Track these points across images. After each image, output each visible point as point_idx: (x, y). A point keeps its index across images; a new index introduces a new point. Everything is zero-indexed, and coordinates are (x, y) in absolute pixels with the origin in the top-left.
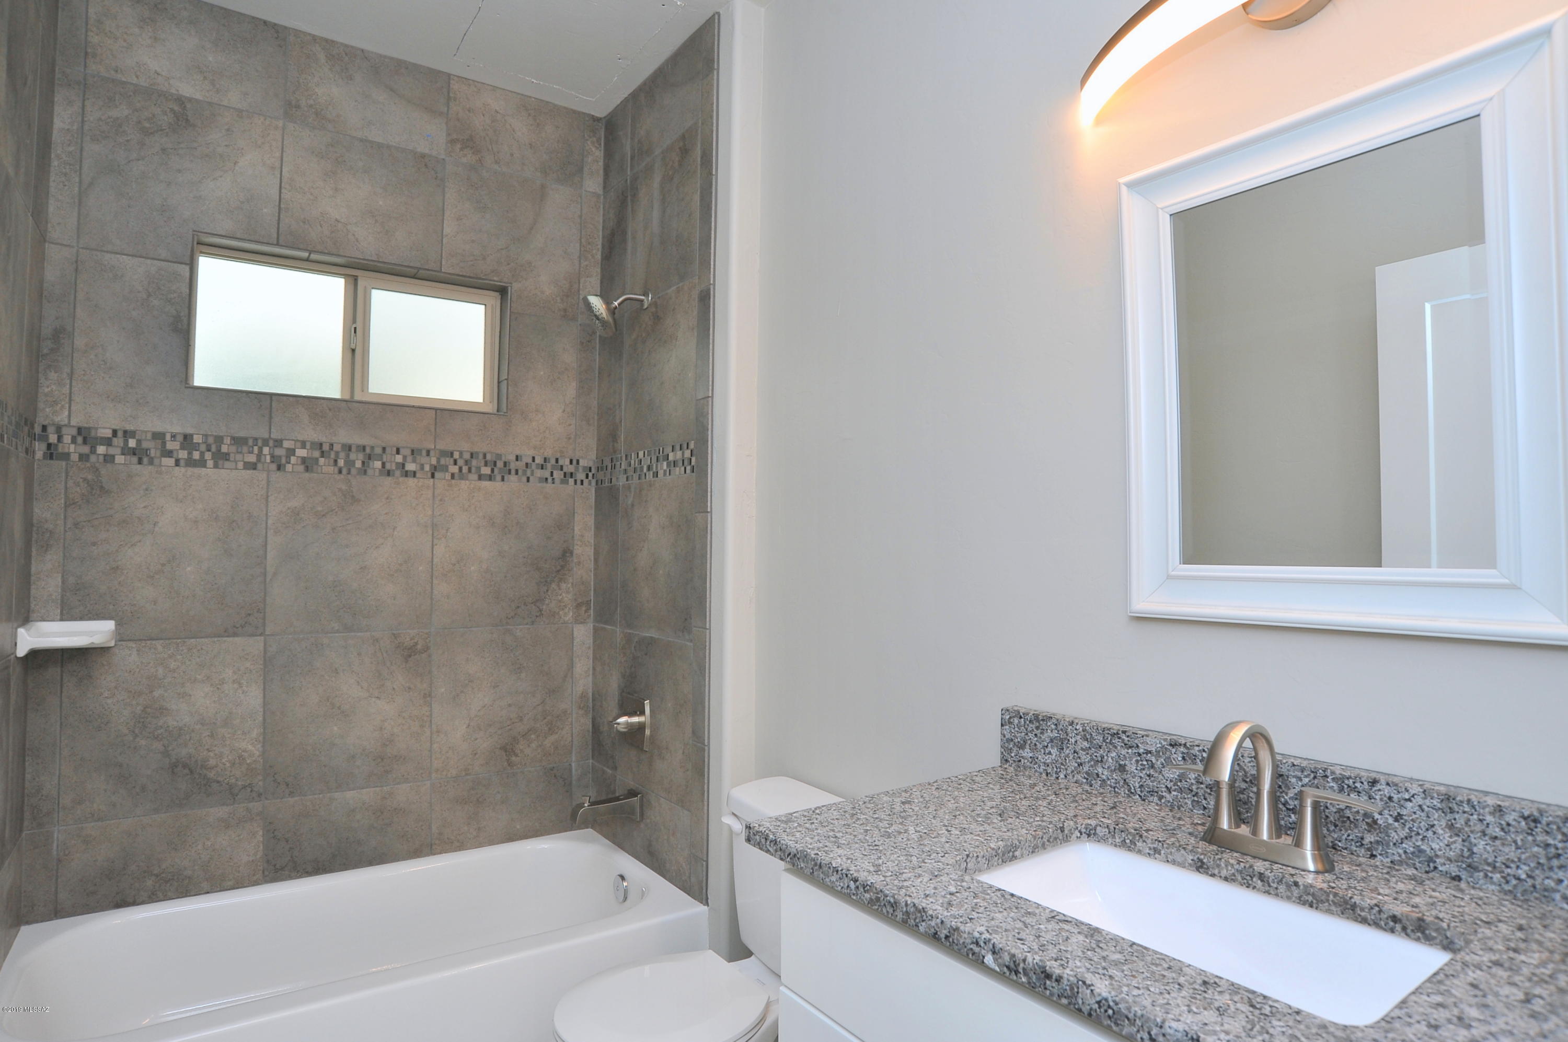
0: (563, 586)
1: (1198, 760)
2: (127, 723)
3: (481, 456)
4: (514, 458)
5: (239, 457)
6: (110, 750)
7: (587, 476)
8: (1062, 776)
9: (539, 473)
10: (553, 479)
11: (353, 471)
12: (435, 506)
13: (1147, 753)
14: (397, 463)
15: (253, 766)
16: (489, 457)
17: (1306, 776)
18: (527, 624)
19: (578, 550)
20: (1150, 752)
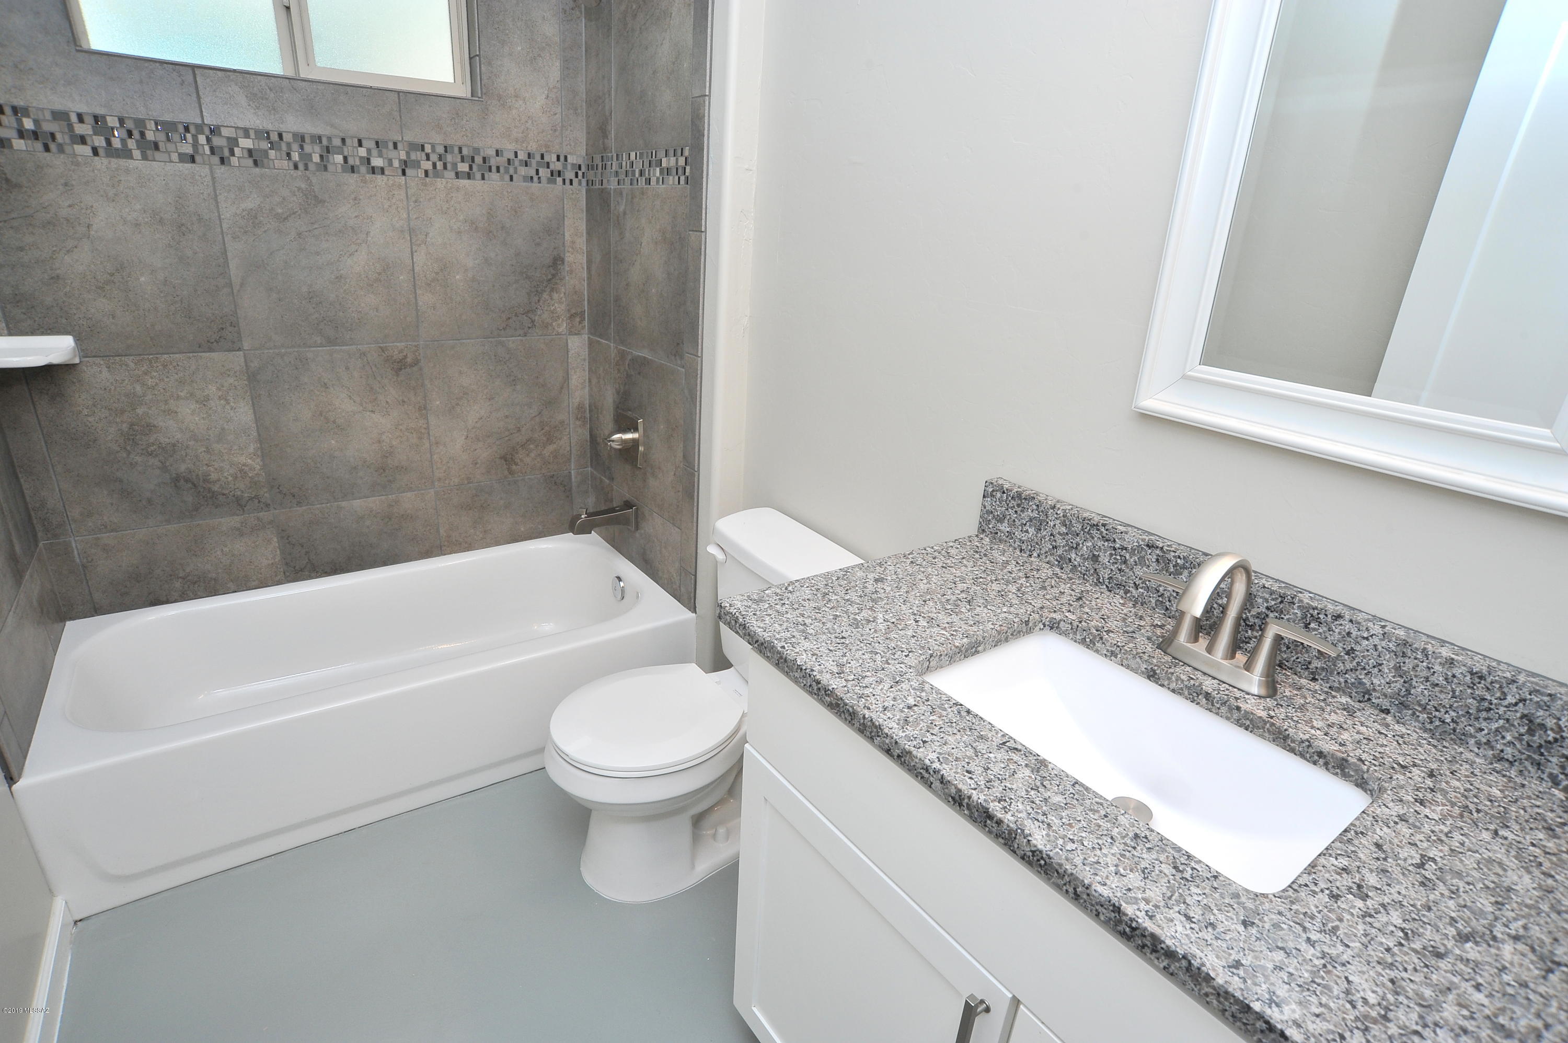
0: (555, 296)
1: (1171, 565)
2: (117, 441)
3: (456, 150)
4: (494, 153)
5: (170, 147)
6: (105, 467)
7: (577, 176)
8: (1035, 554)
9: (523, 171)
10: (539, 178)
11: (312, 167)
12: (410, 208)
13: (1122, 549)
14: (361, 158)
15: (256, 479)
16: (465, 151)
17: (1273, 599)
18: (520, 335)
19: (569, 258)
20: (1126, 549)
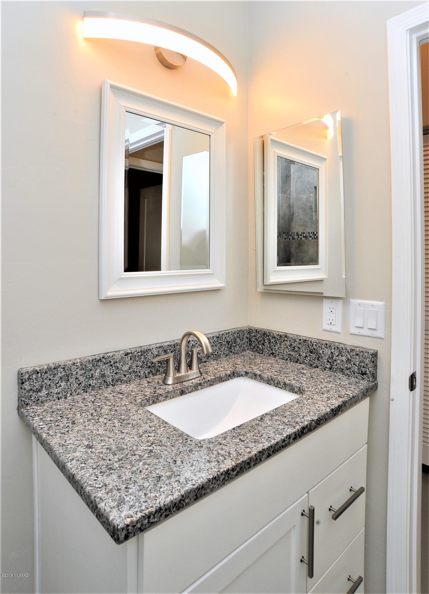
20: (116, 362)
